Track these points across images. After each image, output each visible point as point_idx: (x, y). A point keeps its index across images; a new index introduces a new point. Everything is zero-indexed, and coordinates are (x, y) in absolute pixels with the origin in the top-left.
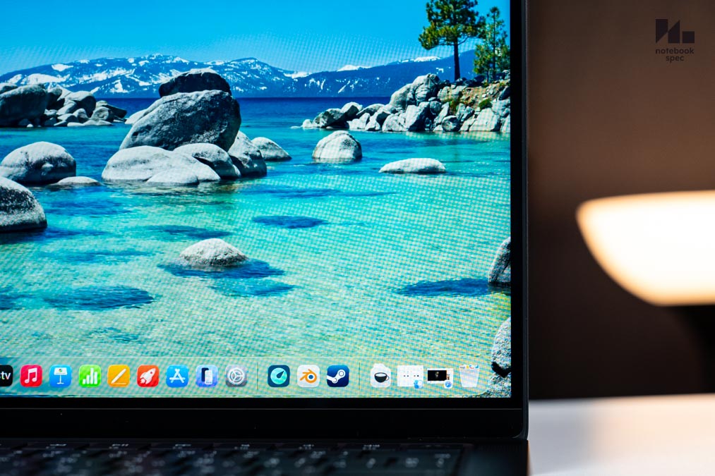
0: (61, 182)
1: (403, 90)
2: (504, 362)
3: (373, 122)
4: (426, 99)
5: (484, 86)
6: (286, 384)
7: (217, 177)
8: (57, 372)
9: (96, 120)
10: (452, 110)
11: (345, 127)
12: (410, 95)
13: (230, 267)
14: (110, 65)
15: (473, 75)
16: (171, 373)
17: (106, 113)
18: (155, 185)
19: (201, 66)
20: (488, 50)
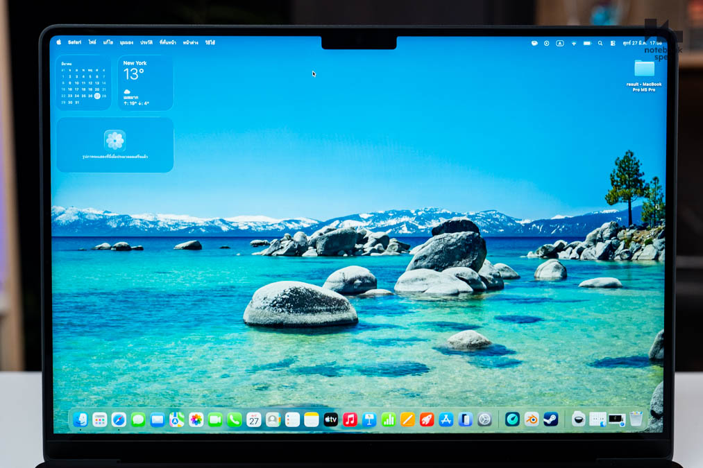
0: (367, 293)
1: (594, 232)
2: (659, 410)
3: (575, 254)
4: (610, 238)
5: (648, 230)
6: (517, 424)
7: (471, 290)
8: (367, 417)
9: (390, 252)
10: (626, 246)
11: (556, 257)
12: (599, 236)
13: (480, 349)
14: (399, 214)
15: (640, 222)
16: (442, 418)
17: (397, 247)
18: (430, 295)
19: (460, 215)
20: (651, 206)
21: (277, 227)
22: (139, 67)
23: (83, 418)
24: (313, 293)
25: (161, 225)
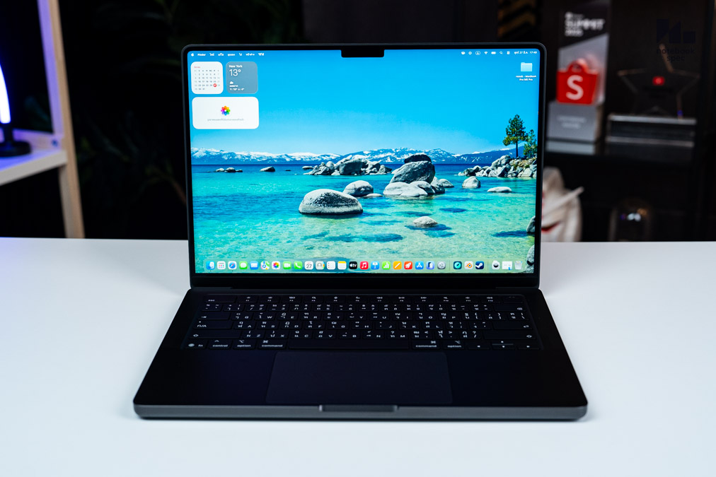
0: (368, 196)
1: (497, 161)
2: (532, 260)
3: (485, 173)
4: (505, 165)
5: (527, 160)
6: (461, 268)
7: (426, 194)
8: (374, 264)
9: (381, 172)
10: (515, 169)
11: (475, 175)
12: (499, 163)
13: (431, 227)
14: (386, 151)
15: (523, 156)
16: (417, 264)
17: (384, 170)
18: (403, 196)
19: (420, 152)
20: (529, 146)
21: (317, 158)
22: (238, 69)
23: (212, 264)
24: (337, 196)
25: (252, 158)
